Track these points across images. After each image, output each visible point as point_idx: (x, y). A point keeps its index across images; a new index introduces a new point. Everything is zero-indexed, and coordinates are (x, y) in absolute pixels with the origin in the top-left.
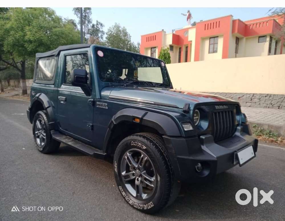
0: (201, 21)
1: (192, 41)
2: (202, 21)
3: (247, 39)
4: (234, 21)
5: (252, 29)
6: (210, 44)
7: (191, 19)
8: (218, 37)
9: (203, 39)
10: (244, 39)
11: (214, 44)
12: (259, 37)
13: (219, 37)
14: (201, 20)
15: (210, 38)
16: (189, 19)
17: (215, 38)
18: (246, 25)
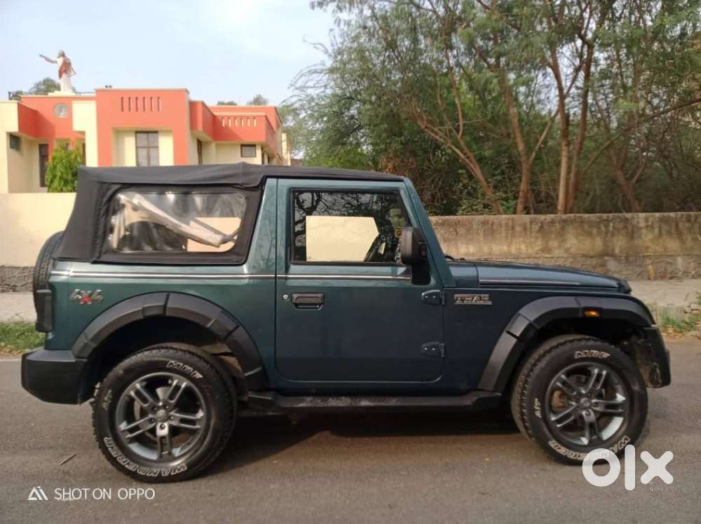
0: (107, 87)
1: (87, 134)
2: (110, 87)
3: (217, 145)
4: (193, 105)
5: (227, 126)
6: (137, 148)
7: (69, 76)
8: (156, 132)
9: (120, 132)
10: (213, 145)
11: (148, 148)
12: (242, 146)
13: (160, 133)
14: (108, 85)
15: (137, 132)
16: (64, 76)
17: (150, 135)
18: (214, 117)
